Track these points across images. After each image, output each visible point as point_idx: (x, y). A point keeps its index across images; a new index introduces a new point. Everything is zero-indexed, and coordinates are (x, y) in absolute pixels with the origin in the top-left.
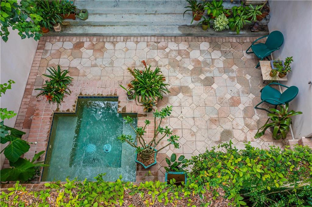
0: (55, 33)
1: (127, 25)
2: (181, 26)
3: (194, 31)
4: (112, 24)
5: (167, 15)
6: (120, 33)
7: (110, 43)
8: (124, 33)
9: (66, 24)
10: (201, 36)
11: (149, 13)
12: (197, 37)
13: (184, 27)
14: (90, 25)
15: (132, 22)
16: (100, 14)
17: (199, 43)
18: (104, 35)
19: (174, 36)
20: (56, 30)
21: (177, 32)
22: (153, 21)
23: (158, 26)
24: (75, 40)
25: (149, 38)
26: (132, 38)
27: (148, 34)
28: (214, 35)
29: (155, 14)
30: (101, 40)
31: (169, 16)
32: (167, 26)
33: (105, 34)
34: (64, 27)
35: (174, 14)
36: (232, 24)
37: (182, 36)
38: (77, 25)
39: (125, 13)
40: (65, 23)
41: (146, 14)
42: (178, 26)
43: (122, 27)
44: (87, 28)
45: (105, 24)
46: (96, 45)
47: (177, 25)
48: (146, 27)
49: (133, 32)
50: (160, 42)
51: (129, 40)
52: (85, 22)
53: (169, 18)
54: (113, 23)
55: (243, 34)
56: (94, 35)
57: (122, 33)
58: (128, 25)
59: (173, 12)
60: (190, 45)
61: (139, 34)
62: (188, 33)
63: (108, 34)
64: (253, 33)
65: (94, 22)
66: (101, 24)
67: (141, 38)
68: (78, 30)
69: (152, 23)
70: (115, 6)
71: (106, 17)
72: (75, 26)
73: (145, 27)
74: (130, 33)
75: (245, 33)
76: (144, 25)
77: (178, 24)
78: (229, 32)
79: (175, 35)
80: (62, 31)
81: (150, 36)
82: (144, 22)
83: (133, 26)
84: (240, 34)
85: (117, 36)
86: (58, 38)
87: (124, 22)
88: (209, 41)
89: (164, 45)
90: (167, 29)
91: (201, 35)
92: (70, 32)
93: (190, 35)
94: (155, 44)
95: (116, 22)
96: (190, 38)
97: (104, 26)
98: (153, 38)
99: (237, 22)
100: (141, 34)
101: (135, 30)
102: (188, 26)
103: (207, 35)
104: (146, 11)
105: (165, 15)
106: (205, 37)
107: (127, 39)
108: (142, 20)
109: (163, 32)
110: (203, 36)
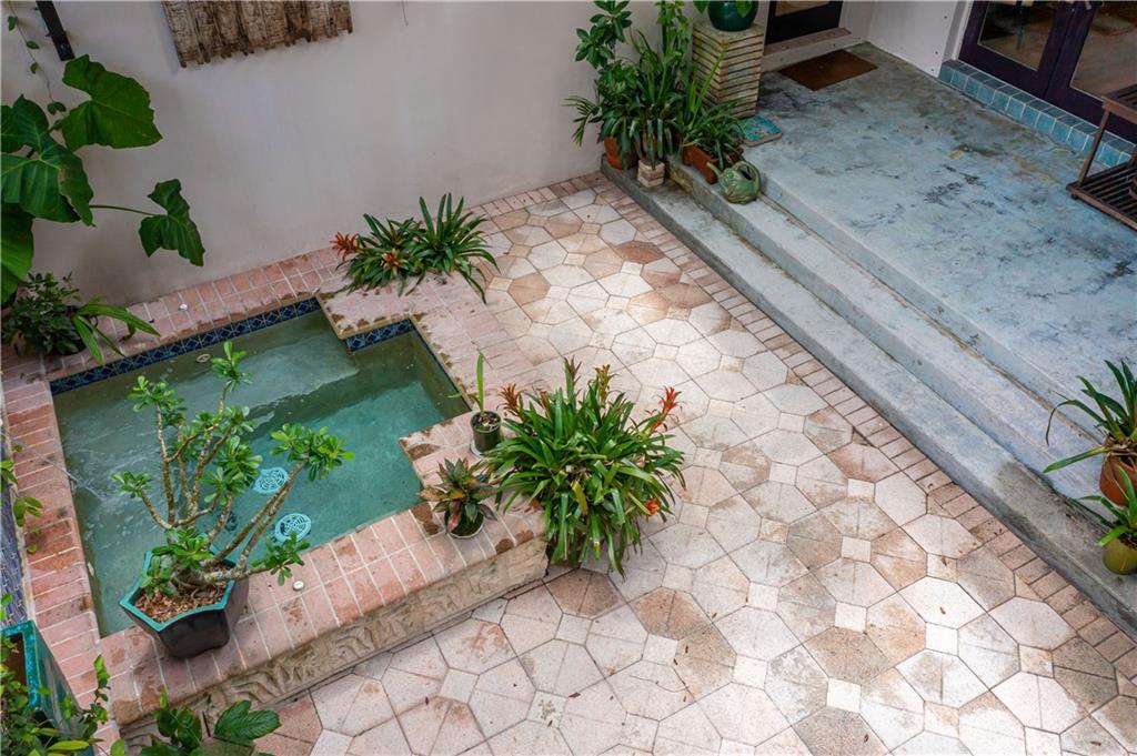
0: (632, 185)
2: (1025, 470)
3: (1058, 531)
5: (1007, 381)
9: (682, 182)
10: (1070, 581)
11: (946, 325)
12: (1051, 566)
13: (1030, 482)
16: (793, 219)
17: (1022, 588)
19: (953, 475)
21: (983, 469)
22: (927, 358)
23: (929, 392)
24: (655, 235)
25: (858, 402)
26: (803, 357)
29: (963, 345)
30: (709, 289)
31: (1012, 393)
32: (966, 421)
33: (740, 280)
34: (672, 186)
35: (1040, 399)
37: (985, 502)
38: (702, 203)
40: (683, 178)
41: (934, 323)
42: (1007, 456)
43: (812, 302)
44: (718, 228)
47: (1007, 447)
48: (886, 363)
49: (821, 340)
50: (872, 446)
51: (783, 353)
52: (726, 208)
53: (998, 396)
56: (713, 262)
58: (837, 313)
59: (1041, 393)
60: (975, 559)
62: (1018, 508)
66: (763, 247)
68: (687, 217)
69: (920, 363)
71: (800, 237)
72: (698, 203)
73: (882, 356)
76: (888, 354)
77: (1020, 451)
79: (958, 475)
81: (865, 401)
82: (894, 337)
83: (850, 327)
88: (1082, 633)
89: (870, 465)
90: (954, 429)
91: (1076, 577)
93: (1021, 529)
94: (847, 437)
96: (1010, 540)
97: (769, 260)
98: (869, 412)
102: (1054, 492)
103: (1101, 601)
104: (941, 310)
105: (1001, 378)
106: (1084, 595)
107: (783, 346)
109: (924, 422)
110: (1076, 585)
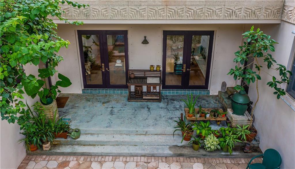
1: (117, 145)
2: (172, 147)
3: (186, 151)
4: (102, 144)
5: (157, 135)
6: (109, 152)
7: (97, 162)
8: (113, 152)
10: (193, 157)
11: (140, 133)
12: (189, 157)
13: (175, 148)
14: (80, 144)
15: (123, 142)
16: (92, 134)
17: (192, 164)
18: (92, 154)
19: (165, 156)
20: (44, 149)
21: (168, 152)
22: (144, 141)
23: (148, 146)
24: (61, 159)
25: (139, 158)
26: (121, 158)
27: (137, 153)
28: (207, 156)
29: (145, 135)
30: (88, 160)
32: (157, 146)
33: (94, 153)
34: (54, 146)
35: (164, 134)
36: (223, 144)
37: (173, 156)
38: (67, 144)
39: (117, 134)
40: (56, 142)
41: (137, 134)
42: (168, 147)
43: (112, 147)
44: (76, 147)
45: (95, 144)
46: (83, 164)
47: (167, 145)
48: (136, 147)
49: (122, 152)
50: (150, 162)
51: (118, 160)
52: (76, 141)
53: (159, 138)
54: (104, 142)
55: (236, 155)
56: (83, 154)
57: (111, 152)
59: (163, 133)
60: (183, 165)
61: (128, 153)
62: (179, 153)
63: (97, 153)
64: (246, 154)
65: (85, 141)
66: (91, 144)
67: (130, 158)
68: (67, 149)
70: (107, 127)
71: (98, 137)
72: (65, 145)
74: (120, 152)
75: (238, 154)
76: (135, 145)
77: (169, 144)
78: (221, 152)
80: (50, 149)
81: (140, 156)
82: (135, 141)
83: (124, 146)
84: (234, 155)
85: (106, 156)
86: (44, 157)
87: (115, 141)
88: (203, 162)
89: (154, 165)
90: (158, 149)
92: (58, 151)
93: (181, 155)
94: (145, 164)
95: (107, 142)
96: (181, 159)
98: (143, 158)
99: (227, 141)
100: (131, 153)
101: (124, 150)
102: (179, 146)
103: (199, 156)
104: (137, 131)
105: (155, 135)
106: (197, 157)
107: (116, 159)
108: (133, 140)
109: (154, 151)
